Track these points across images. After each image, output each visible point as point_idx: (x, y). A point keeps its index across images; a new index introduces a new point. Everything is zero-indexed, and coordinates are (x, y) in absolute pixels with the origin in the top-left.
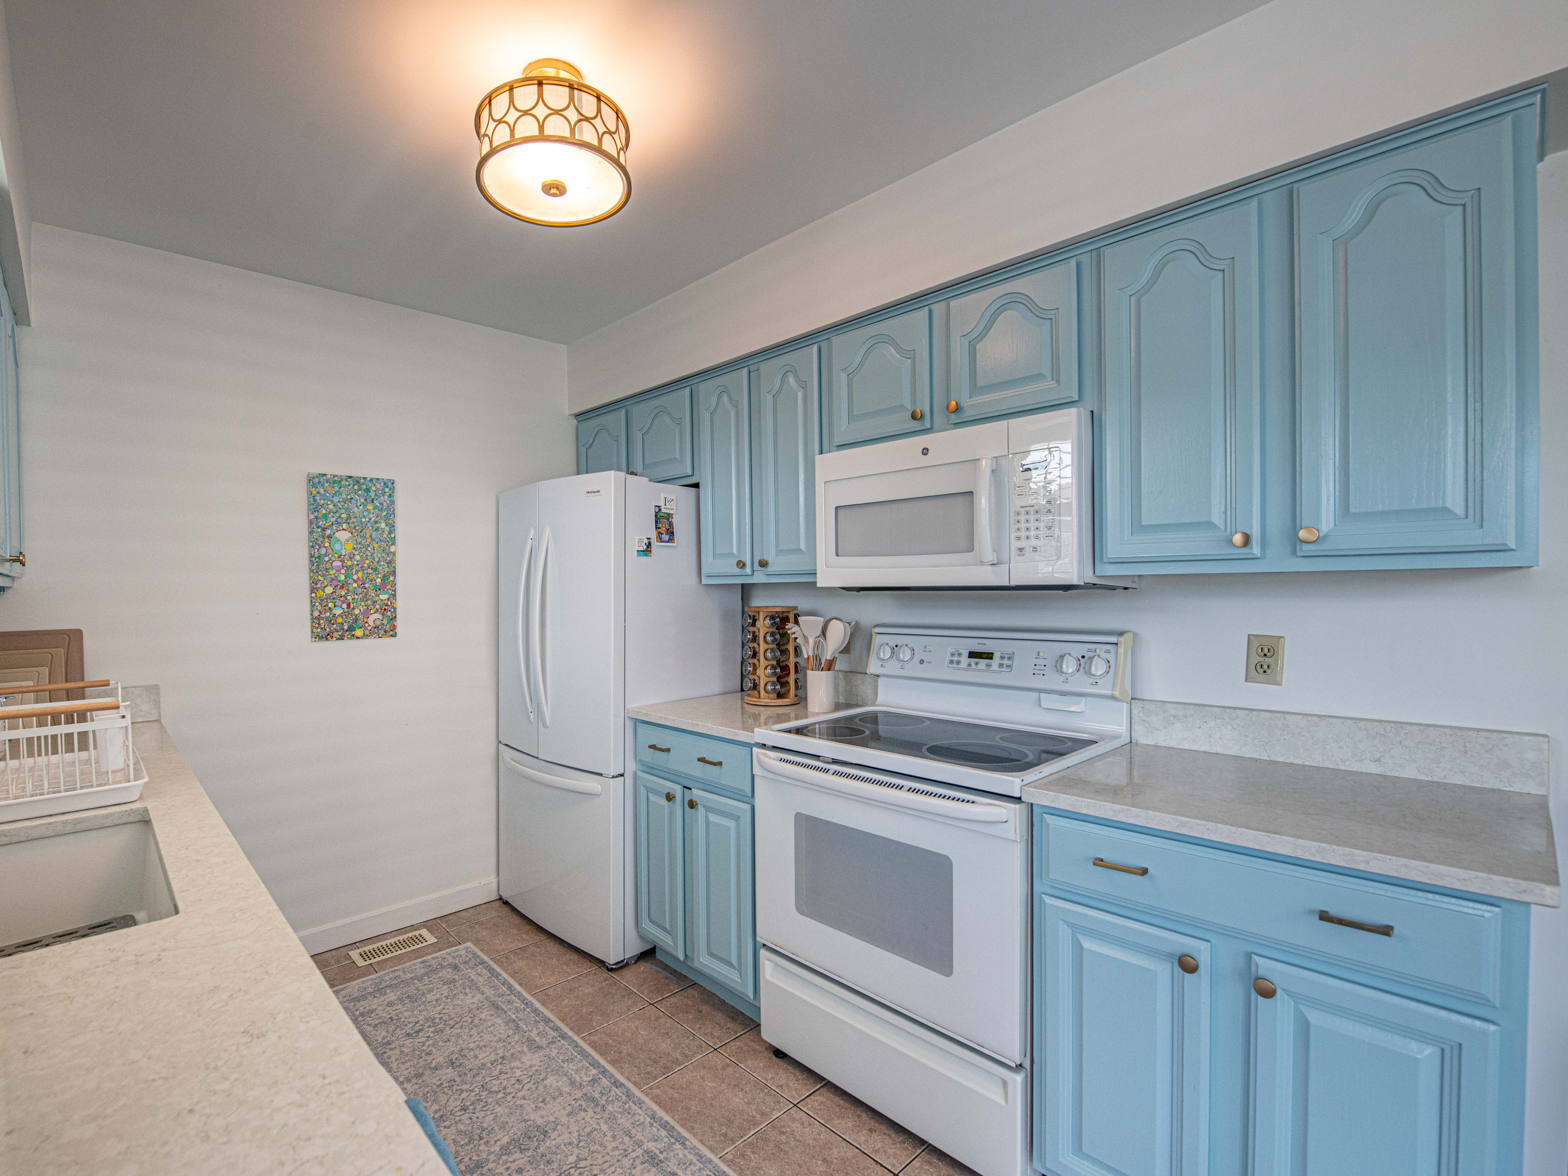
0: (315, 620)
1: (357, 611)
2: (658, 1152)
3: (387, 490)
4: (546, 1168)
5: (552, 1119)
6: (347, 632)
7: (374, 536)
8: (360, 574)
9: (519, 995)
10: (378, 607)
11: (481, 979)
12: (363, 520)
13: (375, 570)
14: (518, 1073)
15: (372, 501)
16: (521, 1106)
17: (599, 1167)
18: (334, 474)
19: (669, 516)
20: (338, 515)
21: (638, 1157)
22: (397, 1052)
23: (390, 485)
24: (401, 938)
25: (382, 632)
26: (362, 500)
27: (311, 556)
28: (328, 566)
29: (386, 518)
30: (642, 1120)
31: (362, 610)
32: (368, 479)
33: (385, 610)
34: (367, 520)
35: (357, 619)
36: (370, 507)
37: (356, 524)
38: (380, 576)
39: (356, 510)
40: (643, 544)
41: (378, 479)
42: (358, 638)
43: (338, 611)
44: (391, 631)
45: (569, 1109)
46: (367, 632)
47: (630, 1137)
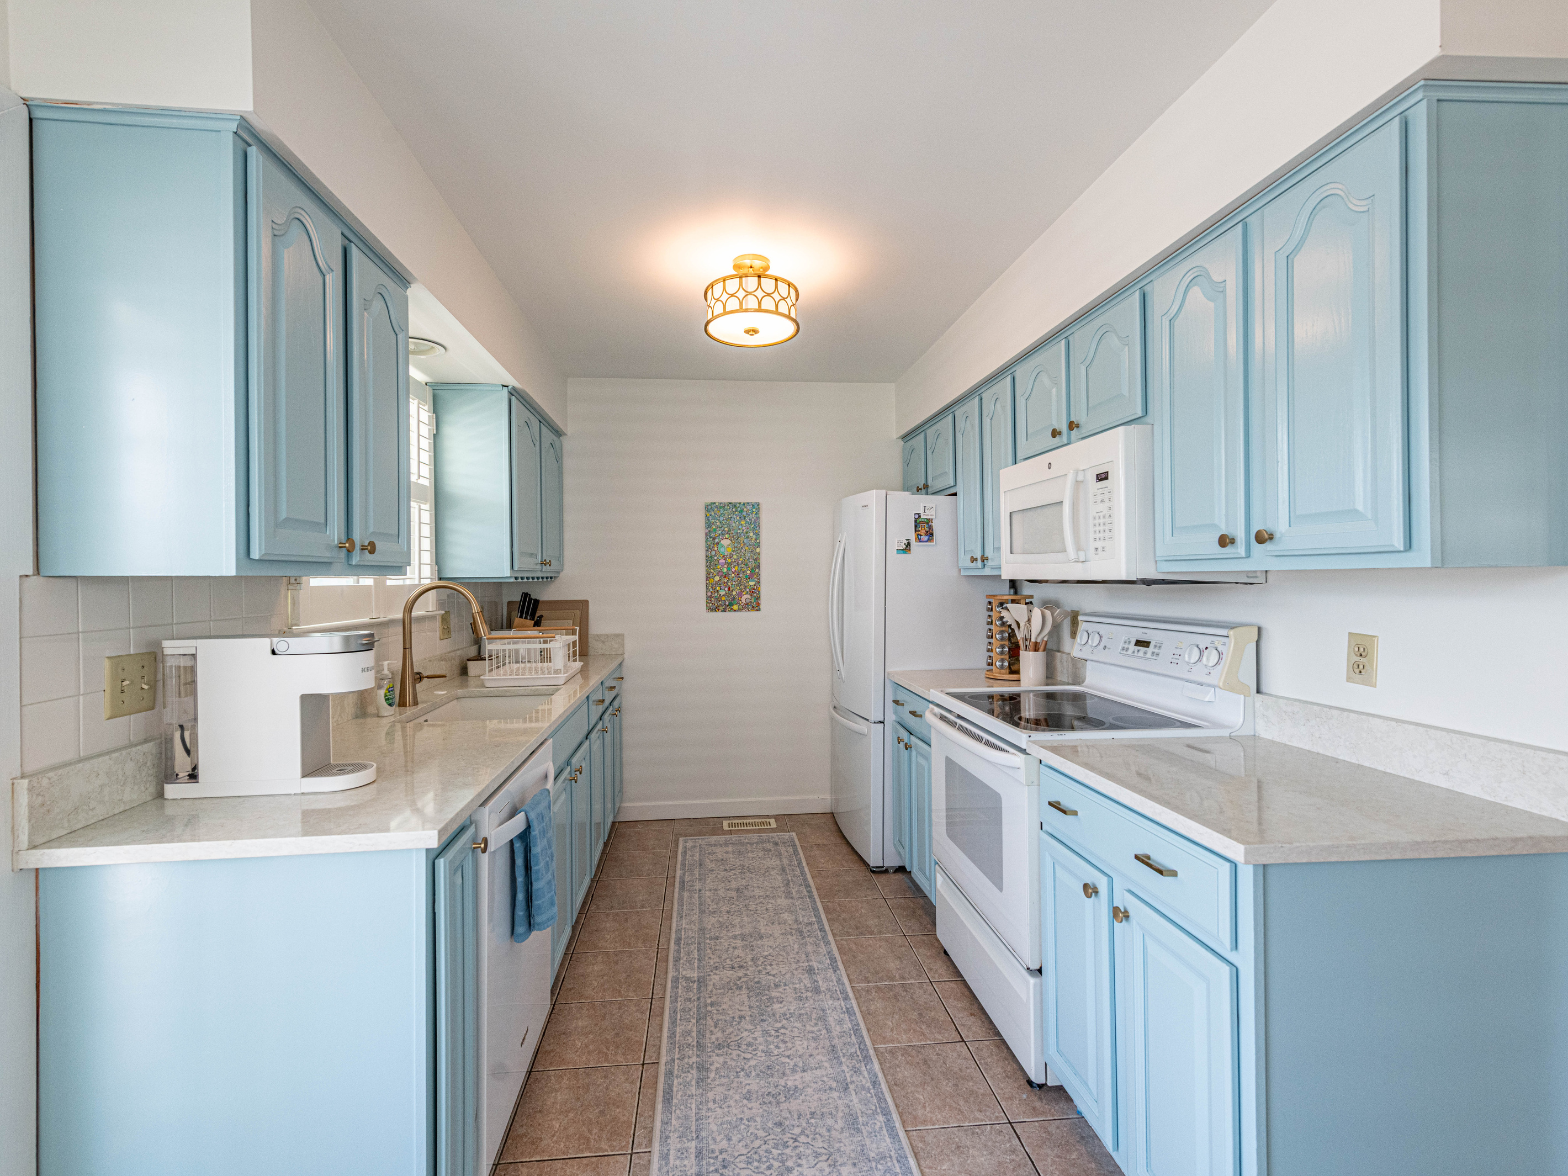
0: (709, 598)
1: (734, 593)
2: (816, 968)
3: (754, 510)
5: (770, 932)
6: (728, 606)
7: (745, 542)
8: (736, 568)
9: (802, 869)
11: (786, 854)
12: (739, 531)
13: (746, 565)
14: (770, 906)
15: (745, 518)
16: (759, 921)
17: (777, 962)
18: (720, 502)
19: (929, 521)
20: (722, 529)
21: (803, 966)
23: (757, 506)
24: (757, 821)
25: (751, 607)
26: (738, 518)
27: (706, 557)
28: (716, 562)
29: (754, 529)
30: (821, 951)
31: (738, 592)
32: (742, 503)
33: (753, 592)
34: (741, 531)
35: (734, 598)
36: (743, 522)
37: (734, 534)
38: (749, 569)
39: (734, 525)
40: (903, 544)
41: (748, 503)
43: (722, 593)
44: (757, 606)
45: (784, 931)
46: (741, 607)
47: (807, 956)
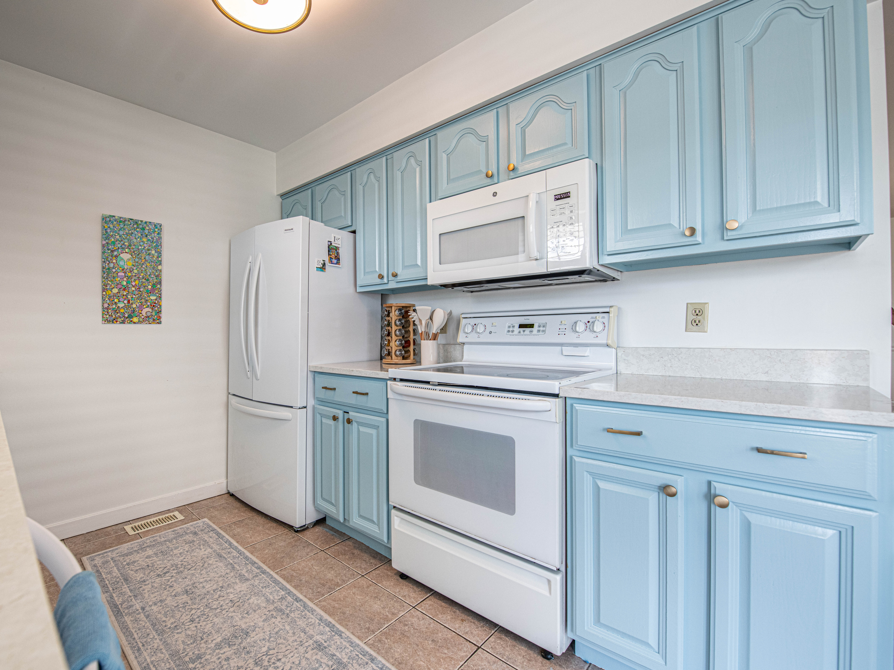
0: (105, 310)
1: (134, 306)
2: (323, 642)
3: (156, 230)
4: (246, 657)
6: (127, 318)
7: (147, 257)
8: (137, 282)
9: (236, 549)
10: (149, 304)
11: (211, 540)
12: (140, 247)
13: (147, 280)
14: (231, 596)
15: (146, 236)
16: (232, 617)
17: (282, 654)
18: (119, 216)
19: (337, 248)
20: (122, 243)
21: (309, 646)
22: (150, 586)
23: (158, 227)
24: (160, 517)
25: (152, 320)
26: (140, 235)
27: (103, 268)
28: (115, 275)
29: (156, 248)
30: (313, 622)
32: (144, 222)
33: (153, 306)
34: (143, 247)
35: (134, 311)
36: (145, 240)
37: (135, 250)
38: (150, 284)
39: (135, 240)
40: (320, 264)
41: (150, 222)
42: (135, 323)
44: (157, 320)
45: (264, 617)
46: (141, 320)
47: (305, 633)
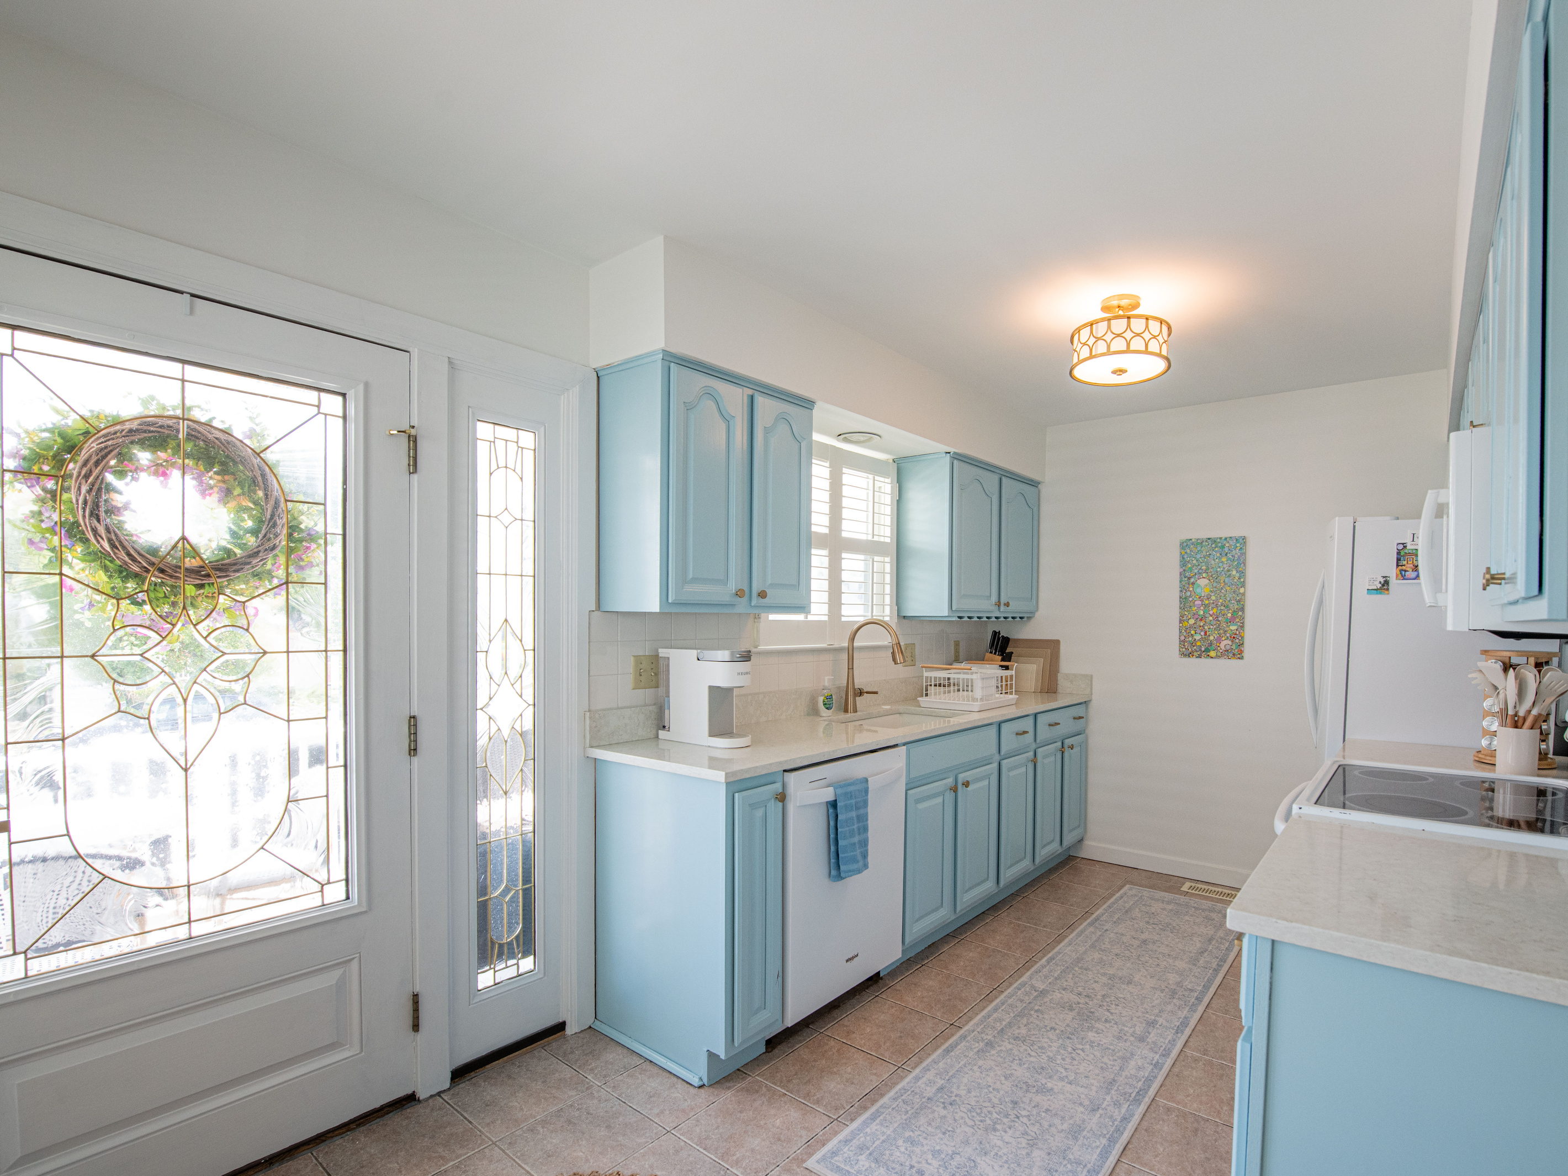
0: (1182, 642)
1: (1212, 638)
3: (1238, 545)
6: (1204, 652)
7: (1226, 581)
8: (1215, 610)
10: (1228, 635)
12: (1219, 570)
13: (1227, 607)
14: (1164, 964)
15: (1226, 555)
18: (1197, 538)
20: (1199, 567)
23: (1242, 541)
25: (1232, 655)
26: (1218, 555)
27: (1180, 598)
28: (1192, 604)
29: (1237, 567)
31: (1216, 637)
32: (1223, 538)
33: (1234, 638)
34: (1222, 569)
35: (1211, 643)
36: (1224, 559)
37: (1213, 573)
38: (1230, 611)
39: (1213, 562)
40: (1378, 582)
41: (1231, 537)
42: (1212, 657)
43: (1197, 637)
44: (1239, 655)
46: (1219, 654)
